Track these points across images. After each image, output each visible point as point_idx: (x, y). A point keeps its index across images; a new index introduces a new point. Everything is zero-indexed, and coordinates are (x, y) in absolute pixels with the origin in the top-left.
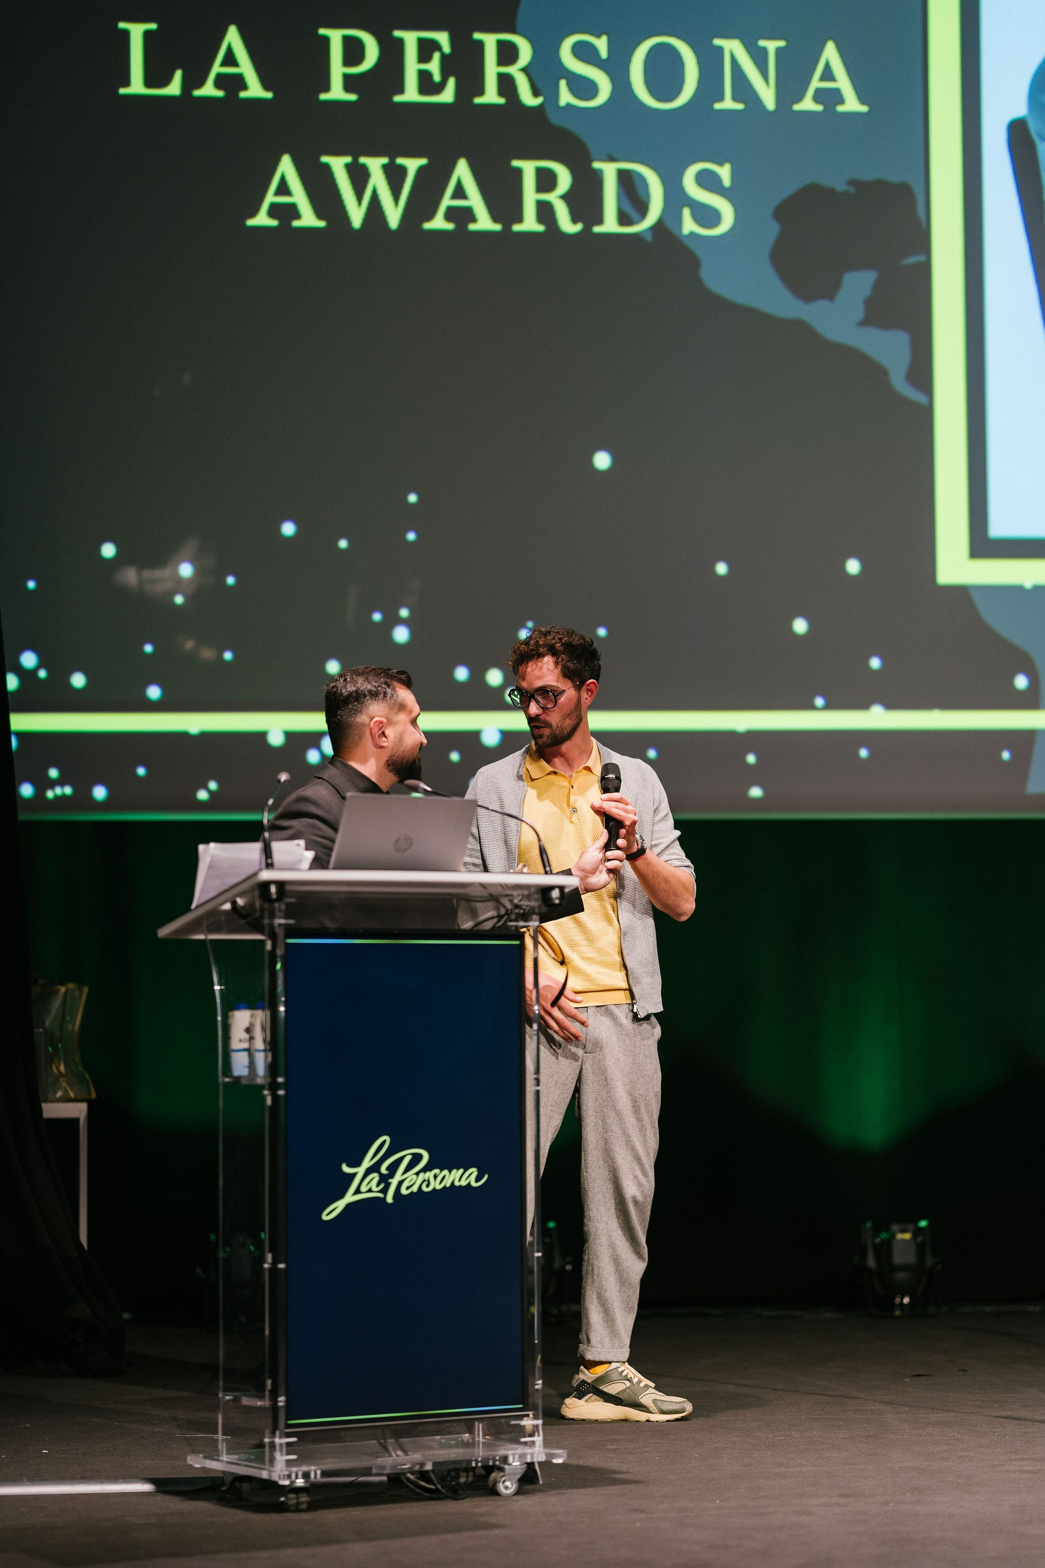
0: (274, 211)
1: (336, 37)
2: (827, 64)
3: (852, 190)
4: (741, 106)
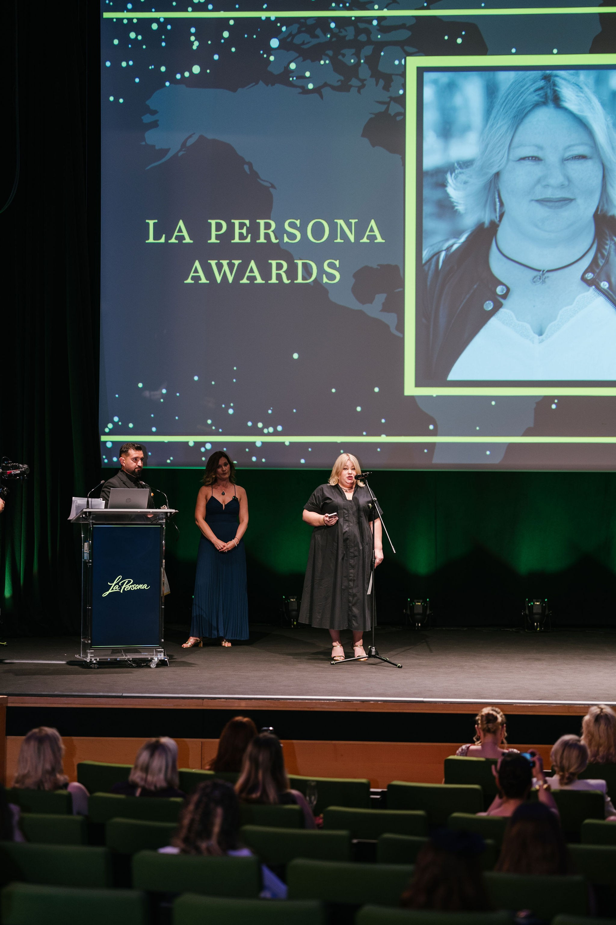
0: (193, 278)
1: (213, 222)
2: (372, 227)
3: (379, 268)
4: (342, 241)
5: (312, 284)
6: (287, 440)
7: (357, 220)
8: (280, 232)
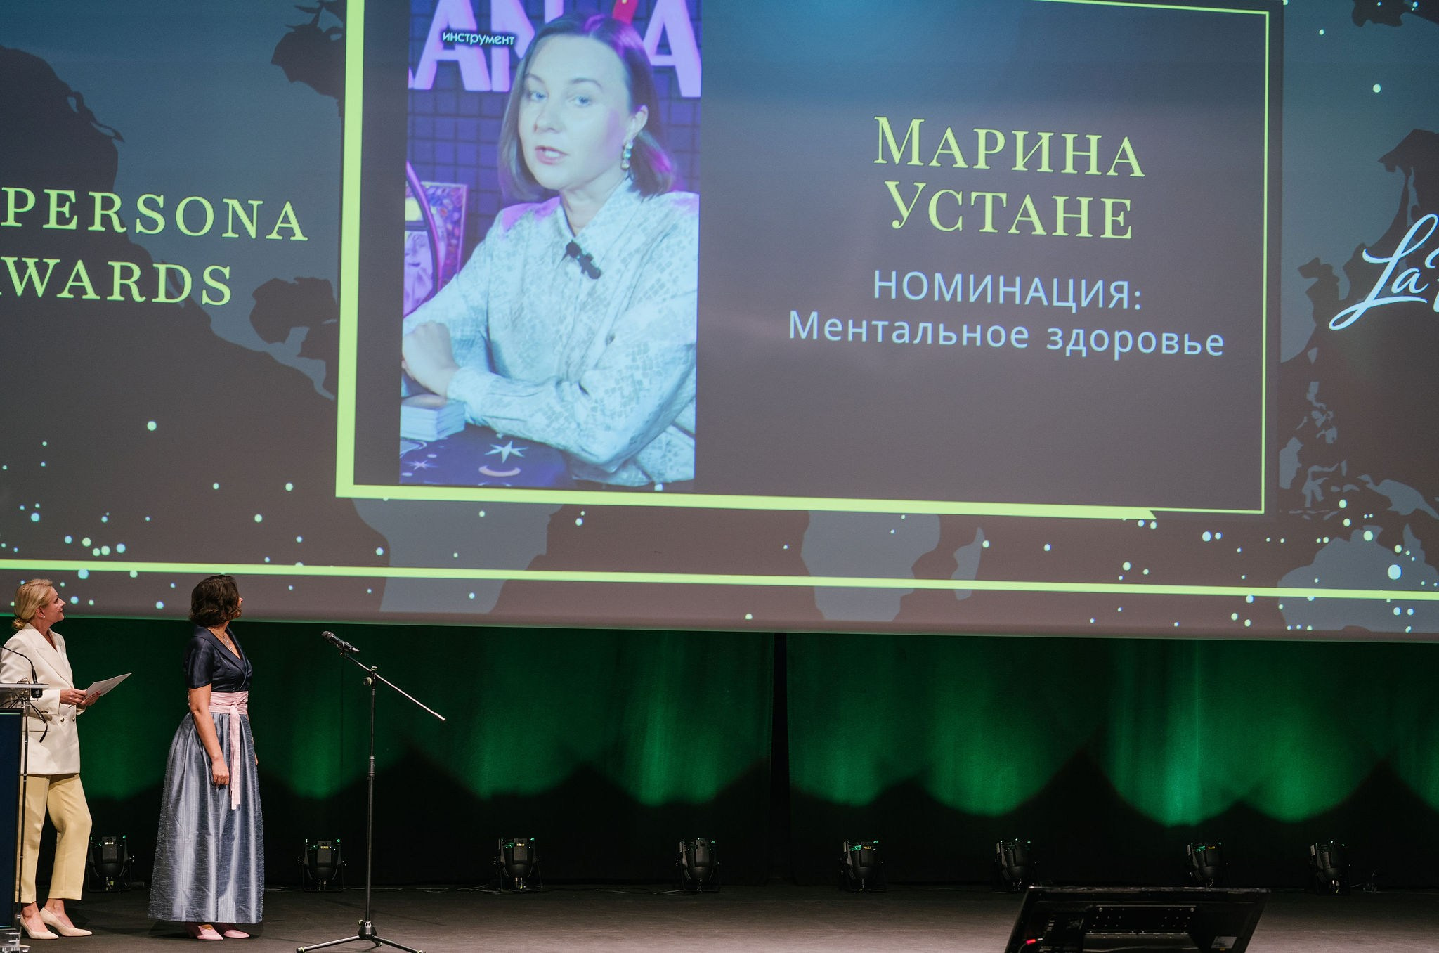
1: (11, 192)
2: (286, 213)
3: (297, 283)
4: (237, 236)
5: (183, 306)
6: (134, 568)
7: (261, 202)
8: (129, 214)
